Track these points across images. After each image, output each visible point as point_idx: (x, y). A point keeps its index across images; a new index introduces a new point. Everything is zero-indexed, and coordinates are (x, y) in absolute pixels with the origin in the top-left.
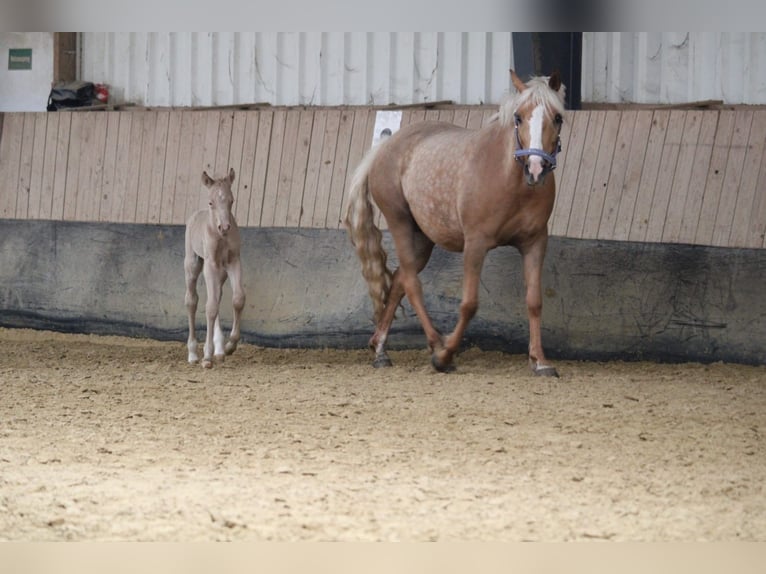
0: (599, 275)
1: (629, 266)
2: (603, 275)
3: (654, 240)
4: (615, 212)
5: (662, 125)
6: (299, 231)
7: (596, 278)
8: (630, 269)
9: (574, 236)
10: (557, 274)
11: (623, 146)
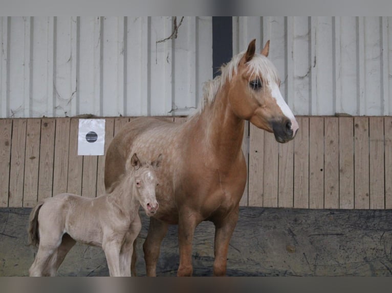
0: (337, 234)
1: (364, 227)
2: (341, 234)
3: (378, 208)
4: (337, 188)
5: (363, 127)
6: (11, 210)
7: (335, 237)
8: (364, 229)
9: (301, 207)
10: (294, 235)
11: (332, 142)
